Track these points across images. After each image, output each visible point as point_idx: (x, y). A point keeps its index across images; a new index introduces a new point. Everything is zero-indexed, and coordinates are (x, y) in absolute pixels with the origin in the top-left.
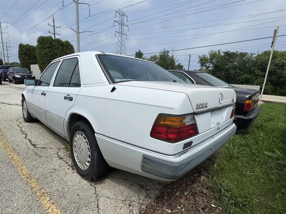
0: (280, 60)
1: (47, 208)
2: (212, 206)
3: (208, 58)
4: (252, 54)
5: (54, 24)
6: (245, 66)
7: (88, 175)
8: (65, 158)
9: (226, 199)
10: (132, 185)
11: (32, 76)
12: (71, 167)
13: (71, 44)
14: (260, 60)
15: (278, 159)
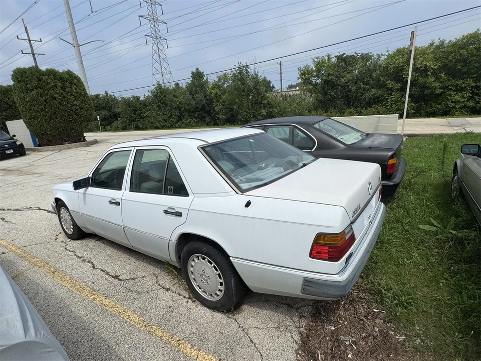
0: (422, 62)
1: (196, 357)
2: (374, 312)
3: (312, 69)
4: (379, 55)
5: (28, 35)
6: (371, 76)
7: (223, 306)
8: (173, 288)
9: (388, 300)
10: (277, 306)
11: (18, 143)
12: (190, 298)
13: (76, 74)
14: (391, 65)
15: (436, 234)
